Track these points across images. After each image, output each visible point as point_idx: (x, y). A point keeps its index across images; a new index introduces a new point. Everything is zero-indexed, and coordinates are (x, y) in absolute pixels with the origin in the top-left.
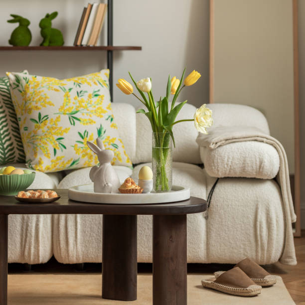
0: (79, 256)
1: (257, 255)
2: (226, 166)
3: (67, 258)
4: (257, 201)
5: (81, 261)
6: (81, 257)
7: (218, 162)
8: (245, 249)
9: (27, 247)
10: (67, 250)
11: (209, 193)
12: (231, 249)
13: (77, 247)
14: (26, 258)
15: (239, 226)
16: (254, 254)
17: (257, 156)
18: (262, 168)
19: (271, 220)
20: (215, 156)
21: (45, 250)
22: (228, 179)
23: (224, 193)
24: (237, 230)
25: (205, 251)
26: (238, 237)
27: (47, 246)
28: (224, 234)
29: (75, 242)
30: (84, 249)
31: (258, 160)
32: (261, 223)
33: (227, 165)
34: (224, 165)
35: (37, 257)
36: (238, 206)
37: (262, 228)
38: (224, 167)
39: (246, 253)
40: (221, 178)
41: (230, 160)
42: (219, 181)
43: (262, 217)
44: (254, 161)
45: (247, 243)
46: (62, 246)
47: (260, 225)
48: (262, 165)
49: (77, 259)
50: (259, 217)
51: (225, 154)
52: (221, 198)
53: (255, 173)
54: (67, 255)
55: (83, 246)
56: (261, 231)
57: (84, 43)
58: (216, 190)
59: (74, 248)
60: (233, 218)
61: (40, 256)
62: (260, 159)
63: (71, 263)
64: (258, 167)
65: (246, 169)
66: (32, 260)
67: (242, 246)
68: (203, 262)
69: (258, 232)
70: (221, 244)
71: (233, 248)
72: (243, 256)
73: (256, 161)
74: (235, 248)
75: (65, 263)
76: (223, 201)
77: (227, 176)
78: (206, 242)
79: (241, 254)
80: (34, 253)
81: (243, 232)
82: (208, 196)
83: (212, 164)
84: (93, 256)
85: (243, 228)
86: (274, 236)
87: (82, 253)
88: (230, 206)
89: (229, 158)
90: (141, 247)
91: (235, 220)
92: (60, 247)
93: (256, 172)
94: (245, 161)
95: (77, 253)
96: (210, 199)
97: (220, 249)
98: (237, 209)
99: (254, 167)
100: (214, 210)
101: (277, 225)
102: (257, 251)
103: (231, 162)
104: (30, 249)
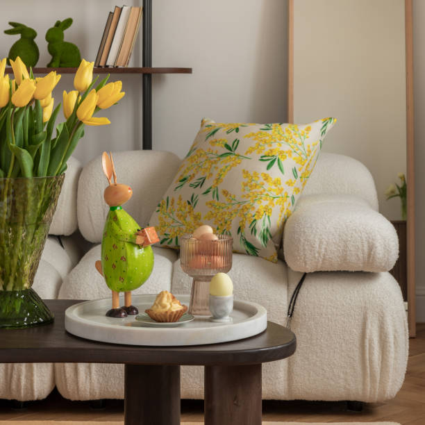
0: (94, 390)
1: (364, 389)
2: (317, 255)
3: (76, 392)
4: (365, 307)
5: (97, 397)
6: (97, 391)
7: (304, 249)
8: (346, 380)
9: (15, 376)
10: (77, 382)
11: (291, 294)
12: (325, 380)
13: (90, 377)
14: (14, 393)
15: (337, 346)
16: (360, 386)
17: (364, 239)
18: (372, 256)
19: (386, 337)
20: (300, 240)
21: (42, 381)
22: (320, 274)
23: (315, 296)
24: (334, 352)
25: (286, 382)
26: (335, 361)
27: (45, 375)
28: (315, 357)
29: (88, 370)
30: (101, 380)
31: (366, 245)
32: (371, 341)
33: (319, 253)
34: (315, 254)
35: (30, 392)
36: (337, 315)
37: (374, 348)
38: (315, 257)
39: (347, 386)
40: (310, 273)
41: (324, 246)
42: (306, 277)
43: (373, 332)
44: (360, 246)
45: (348, 371)
46: (68, 375)
47: (370, 345)
48: (372, 253)
49: (91, 394)
50: (368, 331)
51: (314, 237)
52: (310, 302)
53: (361, 265)
54: (76, 388)
55: (100, 375)
56: (371, 354)
57: (110, 62)
58: (303, 290)
59: (86, 377)
60: (329, 334)
61: (35, 389)
62: (369, 243)
63: (82, 399)
64: (366, 256)
65: (348, 258)
66: (23, 396)
67: (342, 375)
68: (283, 399)
69: (367, 356)
70: (310, 373)
71: (328, 378)
72: (343, 390)
73: (363, 246)
74: (331, 379)
75: (73, 399)
76: (314, 308)
77: (318, 270)
78: (287, 369)
79: (340, 387)
80: (25, 385)
81: (343, 354)
82: (290, 299)
83: (296, 253)
84: (115, 390)
85: (344, 349)
86: (391, 361)
87: (99, 386)
88: (324, 315)
89: (321, 242)
90: (188, 377)
91: (331, 337)
92: (65, 376)
93: (364, 263)
94: (346, 246)
95: (91, 386)
96: (294, 305)
97: (308, 379)
98: (335, 321)
99: (361, 255)
100: (300, 320)
101: (394, 343)
102: (364, 383)
103: (326, 249)
104: (19, 379)
